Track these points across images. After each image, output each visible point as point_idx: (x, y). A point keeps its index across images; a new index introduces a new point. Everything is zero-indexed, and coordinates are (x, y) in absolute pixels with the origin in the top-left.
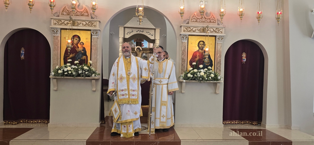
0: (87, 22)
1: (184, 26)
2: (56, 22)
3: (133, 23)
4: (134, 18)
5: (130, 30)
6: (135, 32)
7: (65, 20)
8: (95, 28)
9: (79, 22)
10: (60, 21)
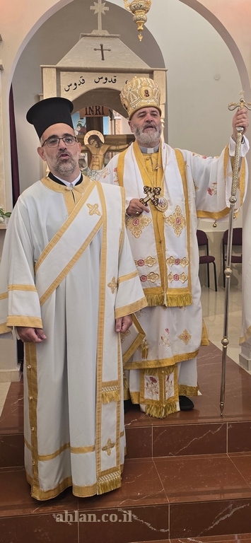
3: (81, 54)
4: (82, 40)
5: (75, 78)
6: (91, 84)
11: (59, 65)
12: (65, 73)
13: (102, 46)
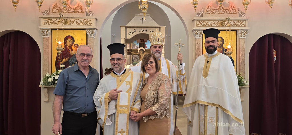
0: (82, 20)
1: (197, 20)
2: (46, 22)
3: (135, 22)
4: (136, 16)
5: (132, 30)
6: (138, 32)
7: (56, 18)
8: (91, 27)
9: (72, 20)
10: (51, 19)
11: (127, 25)
12: (129, 28)
13: (143, 19)
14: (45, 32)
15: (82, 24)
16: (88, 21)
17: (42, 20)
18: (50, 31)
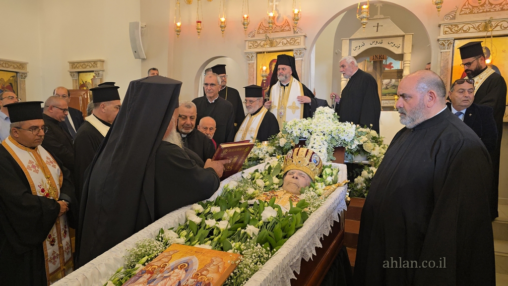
0: (289, 40)
2: (251, 45)
7: (262, 40)
8: (298, 47)
9: (278, 40)
10: (256, 42)
11: (352, 37)
13: (378, 24)
14: (250, 57)
15: (289, 45)
16: (296, 40)
17: (247, 42)
18: (255, 55)
